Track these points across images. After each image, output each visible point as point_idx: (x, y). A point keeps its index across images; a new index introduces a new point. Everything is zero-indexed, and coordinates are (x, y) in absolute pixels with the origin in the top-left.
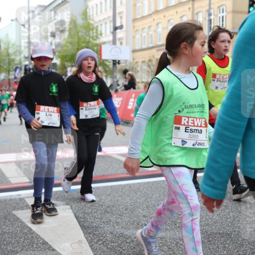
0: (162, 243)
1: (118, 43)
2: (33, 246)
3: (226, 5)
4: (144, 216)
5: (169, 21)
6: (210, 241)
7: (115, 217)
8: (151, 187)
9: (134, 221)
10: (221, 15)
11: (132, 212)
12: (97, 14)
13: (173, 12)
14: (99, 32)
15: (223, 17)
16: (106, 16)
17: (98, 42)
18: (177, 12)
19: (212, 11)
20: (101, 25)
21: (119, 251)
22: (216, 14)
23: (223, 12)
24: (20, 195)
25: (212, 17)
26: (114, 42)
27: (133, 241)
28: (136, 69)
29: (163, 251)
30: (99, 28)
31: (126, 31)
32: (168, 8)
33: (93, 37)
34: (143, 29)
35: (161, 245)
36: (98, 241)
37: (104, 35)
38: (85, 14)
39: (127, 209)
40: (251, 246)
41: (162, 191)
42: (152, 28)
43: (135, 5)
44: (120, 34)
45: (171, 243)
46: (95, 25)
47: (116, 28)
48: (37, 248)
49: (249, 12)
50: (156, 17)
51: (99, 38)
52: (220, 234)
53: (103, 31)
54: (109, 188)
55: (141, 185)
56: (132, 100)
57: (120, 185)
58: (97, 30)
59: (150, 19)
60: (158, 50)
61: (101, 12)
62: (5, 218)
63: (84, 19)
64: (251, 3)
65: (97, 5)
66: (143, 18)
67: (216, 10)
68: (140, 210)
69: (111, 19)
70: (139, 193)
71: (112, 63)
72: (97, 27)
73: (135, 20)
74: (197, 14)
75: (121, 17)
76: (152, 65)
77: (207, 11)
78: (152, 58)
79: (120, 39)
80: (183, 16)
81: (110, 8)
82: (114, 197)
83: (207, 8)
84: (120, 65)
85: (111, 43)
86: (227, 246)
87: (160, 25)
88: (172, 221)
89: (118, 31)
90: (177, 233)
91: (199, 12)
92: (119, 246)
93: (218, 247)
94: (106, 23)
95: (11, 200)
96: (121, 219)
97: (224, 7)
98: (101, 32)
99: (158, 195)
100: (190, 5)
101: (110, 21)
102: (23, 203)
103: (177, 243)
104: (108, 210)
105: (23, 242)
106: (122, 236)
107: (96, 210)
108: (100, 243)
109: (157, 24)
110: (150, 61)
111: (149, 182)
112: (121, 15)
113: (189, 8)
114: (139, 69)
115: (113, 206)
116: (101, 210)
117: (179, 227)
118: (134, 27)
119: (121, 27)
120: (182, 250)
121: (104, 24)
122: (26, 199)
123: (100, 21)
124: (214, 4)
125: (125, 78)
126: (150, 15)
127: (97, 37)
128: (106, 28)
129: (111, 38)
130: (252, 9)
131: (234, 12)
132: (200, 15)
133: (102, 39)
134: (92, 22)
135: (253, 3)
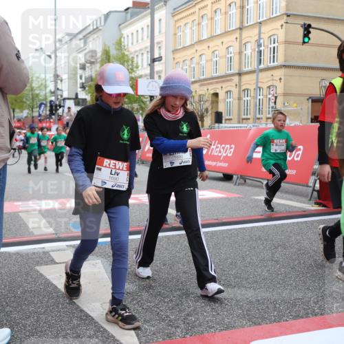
1: (156, 76)
2: (58, 307)
3: (277, 35)
4: (184, 272)
5: (213, 52)
9: (173, 278)
10: (272, 46)
11: (170, 268)
12: (132, 43)
13: (218, 42)
14: (135, 65)
15: (274, 48)
16: (143, 46)
17: (133, 75)
18: (222, 43)
19: (262, 41)
20: (137, 56)
21: (156, 311)
22: (266, 44)
23: (274, 43)
24: (44, 248)
25: (262, 48)
26: (152, 76)
27: (171, 301)
29: (205, 312)
30: (135, 60)
31: (165, 63)
32: (212, 38)
34: (184, 61)
37: (140, 67)
38: (119, 44)
39: (165, 265)
40: (305, 307)
42: (195, 60)
43: (175, 34)
44: (158, 66)
46: (131, 57)
47: (154, 60)
48: (63, 308)
49: (304, 42)
50: (198, 47)
51: (134, 71)
53: (140, 64)
55: (181, 237)
58: (132, 62)
59: (193, 50)
60: (201, 85)
61: (137, 41)
62: (27, 274)
63: (118, 49)
64: (306, 32)
65: (132, 34)
66: (184, 48)
67: (266, 39)
69: (149, 49)
70: (179, 246)
71: (149, 99)
72: (133, 58)
73: (175, 51)
74: (245, 44)
75: (160, 47)
76: (194, 102)
77: (256, 41)
78: (194, 94)
79: (158, 72)
80: (230, 47)
81: (148, 37)
83: (257, 38)
85: (149, 77)
87: (203, 57)
89: (156, 63)
91: (248, 42)
94: (142, 54)
95: (34, 253)
97: (276, 37)
98: (137, 63)
100: (237, 35)
101: (148, 52)
102: (48, 258)
105: (47, 302)
109: (201, 56)
110: (192, 97)
112: (159, 45)
113: (236, 38)
118: (174, 58)
119: (160, 59)
121: (140, 55)
122: (51, 253)
123: (136, 52)
124: (264, 33)
126: (192, 45)
127: (132, 69)
128: (142, 59)
129: (148, 71)
130: (306, 40)
131: (287, 42)
132: (249, 46)
133: (138, 72)
134: (126, 53)
135: (309, 32)
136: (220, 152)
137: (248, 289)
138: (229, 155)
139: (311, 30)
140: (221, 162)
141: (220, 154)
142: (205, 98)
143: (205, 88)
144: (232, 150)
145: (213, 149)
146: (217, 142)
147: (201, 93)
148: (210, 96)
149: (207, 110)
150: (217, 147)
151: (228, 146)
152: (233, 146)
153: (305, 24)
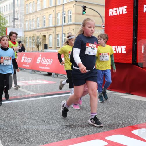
0: (37, 132)
1: (16, 27)
4: (28, 118)
5: (43, 16)
6: (61, 130)
7: (13, 119)
8: (32, 103)
9: (23, 121)
10: (69, 15)
11: (22, 116)
12: (4, 11)
13: (45, 12)
14: (6, 21)
15: (70, 16)
17: (5, 26)
18: (47, 12)
19: (65, 13)
20: (7, 17)
21: (14, 137)
22: (67, 14)
23: (70, 13)
25: (65, 16)
27: (22, 131)
28: (26, 41)
29: (37, 136)
31: (20, 21)
32: (42, 10)
33: (2, 23)
34: (29, 20)
35: (36, 133)
36: (3, 132)
37: (8, 22)
39: (19, 115)
41: (38, 105)
42: (34, 20)
43: (25, 8)
44: (17, 22)
45: (42, 131)
46: (4, 17)
47: (15, 19)
49: (83, 14)
50: (36, 14)
51: (6, 24)
52: (67, 126)
54: (10, 104)
56: (23, 57)
57: (16, 102)
58: (5, 20)
59: (33, 15)
60: (37, 32)
61: (7, 10)
64: (84, 9)
65: (4, 6)
66: (30, 14)
67: (67, 12)
68: (26, 115)
70: (26, 106)
72: (5, 18)
73: (25, 15)
74: (57, 13)
75: (18, 13)
76: (34, 39)
77: (62, 12)
78: (34, 35)
79: (17, 25)
80: (51, 14)
82: (13, 109)
84: (17, 39)
85: (13, 27)
86: (70, 132)
87: (38, 18)
88: (43, 120)
90: (45, 126)
91: (58, 13)
92: (14, 134)
93: (65, 132)
94: (9, 16)
96: (16, 120)
97: (71, 11)
98: (7, 20)
99: (36, 107)
100: (54, 9)
101: (12, 15)
103: (45, 131)
104: (9, 115)
106: (16, 129)
107: (2, 116)
108: (4, 133)
110: (33, 37)
111: (31, 100)
113: (53, 11)
114: (27, 41)
115: (12, 113)
116: (5, 116)
117: (46, 123)
118: (25, 19)
119: (17, 19)
120: (47, 135)
123: (6, 15)
124: (66, 9)
125: (20, 45)
126: (33, 13)
127: (5, 23)
128: (9, 19)
129: (12, 24)
130: (84, 13)
131: (76, 14)
132: (59, 14)
133: (7, 24)
134: (1, 15)
135: (85, 10)
136: (46, 62)
137: (57, 125)
138: (50, 64)
139: (86, 8)
140: (46, 67)
141: (46, 64)
142: (39, 38)
143: (39, 33)
144: (51, 62)
145: (43, 61)
146: (44, 58)
147: (38, 35)
148: (42, 37)
149: (40, 43)
150: (45, 60)
151: (50, 60)
152: (52, 60)
153: (83, 6)
